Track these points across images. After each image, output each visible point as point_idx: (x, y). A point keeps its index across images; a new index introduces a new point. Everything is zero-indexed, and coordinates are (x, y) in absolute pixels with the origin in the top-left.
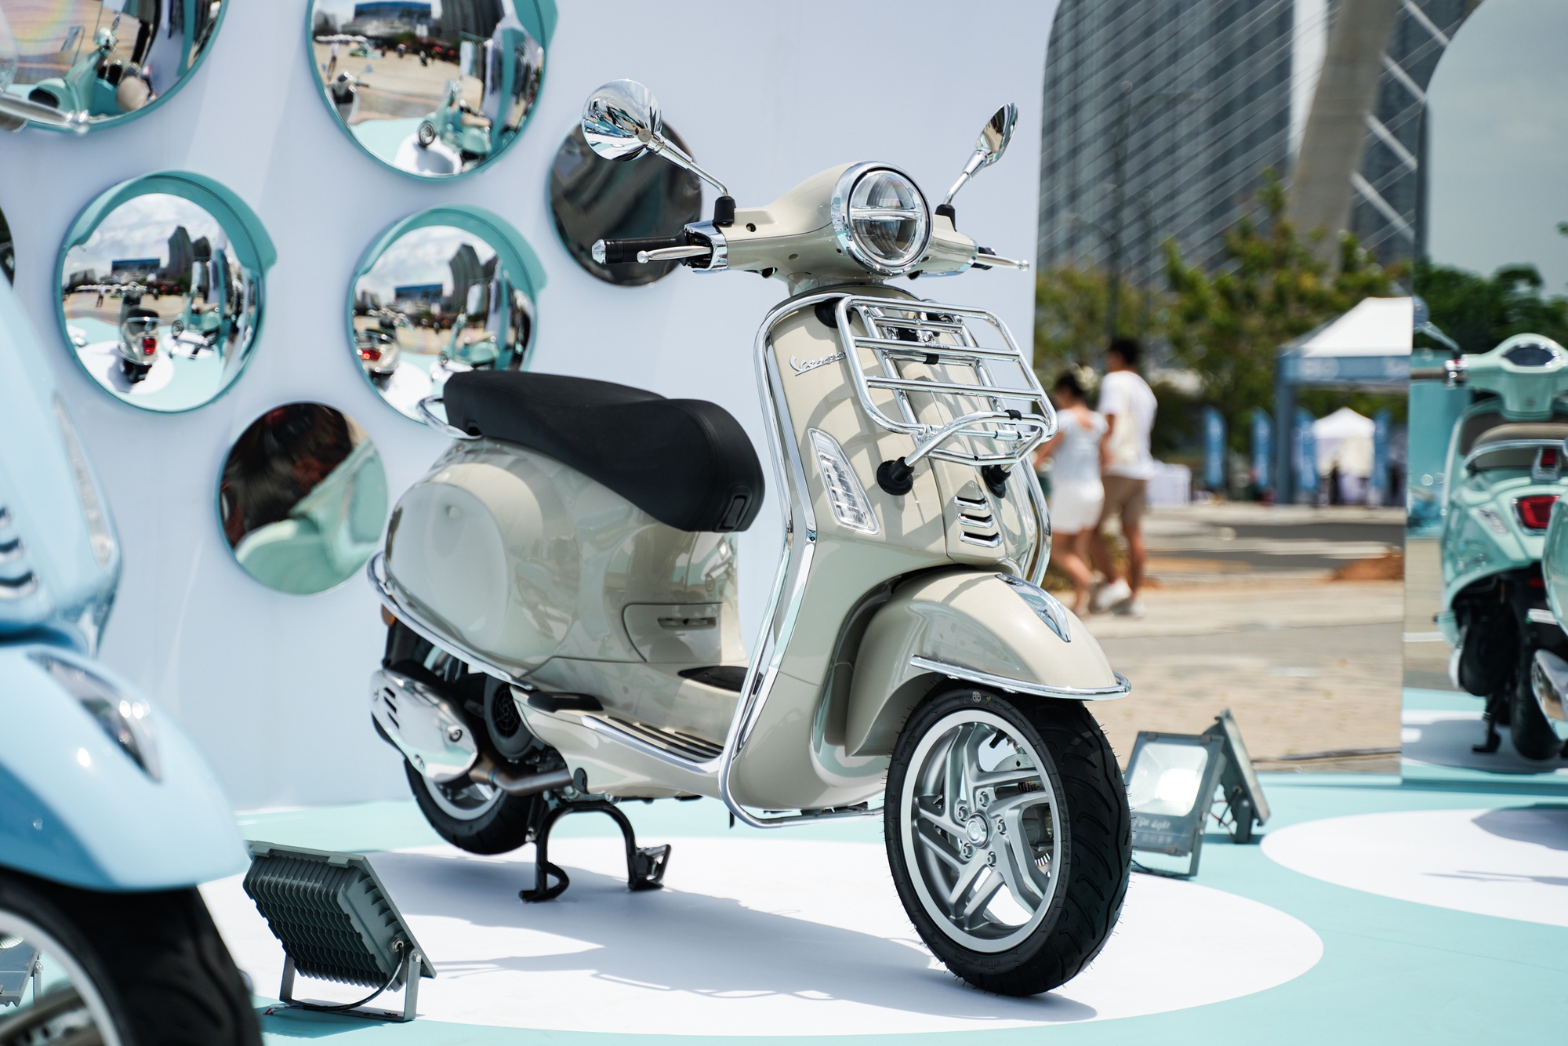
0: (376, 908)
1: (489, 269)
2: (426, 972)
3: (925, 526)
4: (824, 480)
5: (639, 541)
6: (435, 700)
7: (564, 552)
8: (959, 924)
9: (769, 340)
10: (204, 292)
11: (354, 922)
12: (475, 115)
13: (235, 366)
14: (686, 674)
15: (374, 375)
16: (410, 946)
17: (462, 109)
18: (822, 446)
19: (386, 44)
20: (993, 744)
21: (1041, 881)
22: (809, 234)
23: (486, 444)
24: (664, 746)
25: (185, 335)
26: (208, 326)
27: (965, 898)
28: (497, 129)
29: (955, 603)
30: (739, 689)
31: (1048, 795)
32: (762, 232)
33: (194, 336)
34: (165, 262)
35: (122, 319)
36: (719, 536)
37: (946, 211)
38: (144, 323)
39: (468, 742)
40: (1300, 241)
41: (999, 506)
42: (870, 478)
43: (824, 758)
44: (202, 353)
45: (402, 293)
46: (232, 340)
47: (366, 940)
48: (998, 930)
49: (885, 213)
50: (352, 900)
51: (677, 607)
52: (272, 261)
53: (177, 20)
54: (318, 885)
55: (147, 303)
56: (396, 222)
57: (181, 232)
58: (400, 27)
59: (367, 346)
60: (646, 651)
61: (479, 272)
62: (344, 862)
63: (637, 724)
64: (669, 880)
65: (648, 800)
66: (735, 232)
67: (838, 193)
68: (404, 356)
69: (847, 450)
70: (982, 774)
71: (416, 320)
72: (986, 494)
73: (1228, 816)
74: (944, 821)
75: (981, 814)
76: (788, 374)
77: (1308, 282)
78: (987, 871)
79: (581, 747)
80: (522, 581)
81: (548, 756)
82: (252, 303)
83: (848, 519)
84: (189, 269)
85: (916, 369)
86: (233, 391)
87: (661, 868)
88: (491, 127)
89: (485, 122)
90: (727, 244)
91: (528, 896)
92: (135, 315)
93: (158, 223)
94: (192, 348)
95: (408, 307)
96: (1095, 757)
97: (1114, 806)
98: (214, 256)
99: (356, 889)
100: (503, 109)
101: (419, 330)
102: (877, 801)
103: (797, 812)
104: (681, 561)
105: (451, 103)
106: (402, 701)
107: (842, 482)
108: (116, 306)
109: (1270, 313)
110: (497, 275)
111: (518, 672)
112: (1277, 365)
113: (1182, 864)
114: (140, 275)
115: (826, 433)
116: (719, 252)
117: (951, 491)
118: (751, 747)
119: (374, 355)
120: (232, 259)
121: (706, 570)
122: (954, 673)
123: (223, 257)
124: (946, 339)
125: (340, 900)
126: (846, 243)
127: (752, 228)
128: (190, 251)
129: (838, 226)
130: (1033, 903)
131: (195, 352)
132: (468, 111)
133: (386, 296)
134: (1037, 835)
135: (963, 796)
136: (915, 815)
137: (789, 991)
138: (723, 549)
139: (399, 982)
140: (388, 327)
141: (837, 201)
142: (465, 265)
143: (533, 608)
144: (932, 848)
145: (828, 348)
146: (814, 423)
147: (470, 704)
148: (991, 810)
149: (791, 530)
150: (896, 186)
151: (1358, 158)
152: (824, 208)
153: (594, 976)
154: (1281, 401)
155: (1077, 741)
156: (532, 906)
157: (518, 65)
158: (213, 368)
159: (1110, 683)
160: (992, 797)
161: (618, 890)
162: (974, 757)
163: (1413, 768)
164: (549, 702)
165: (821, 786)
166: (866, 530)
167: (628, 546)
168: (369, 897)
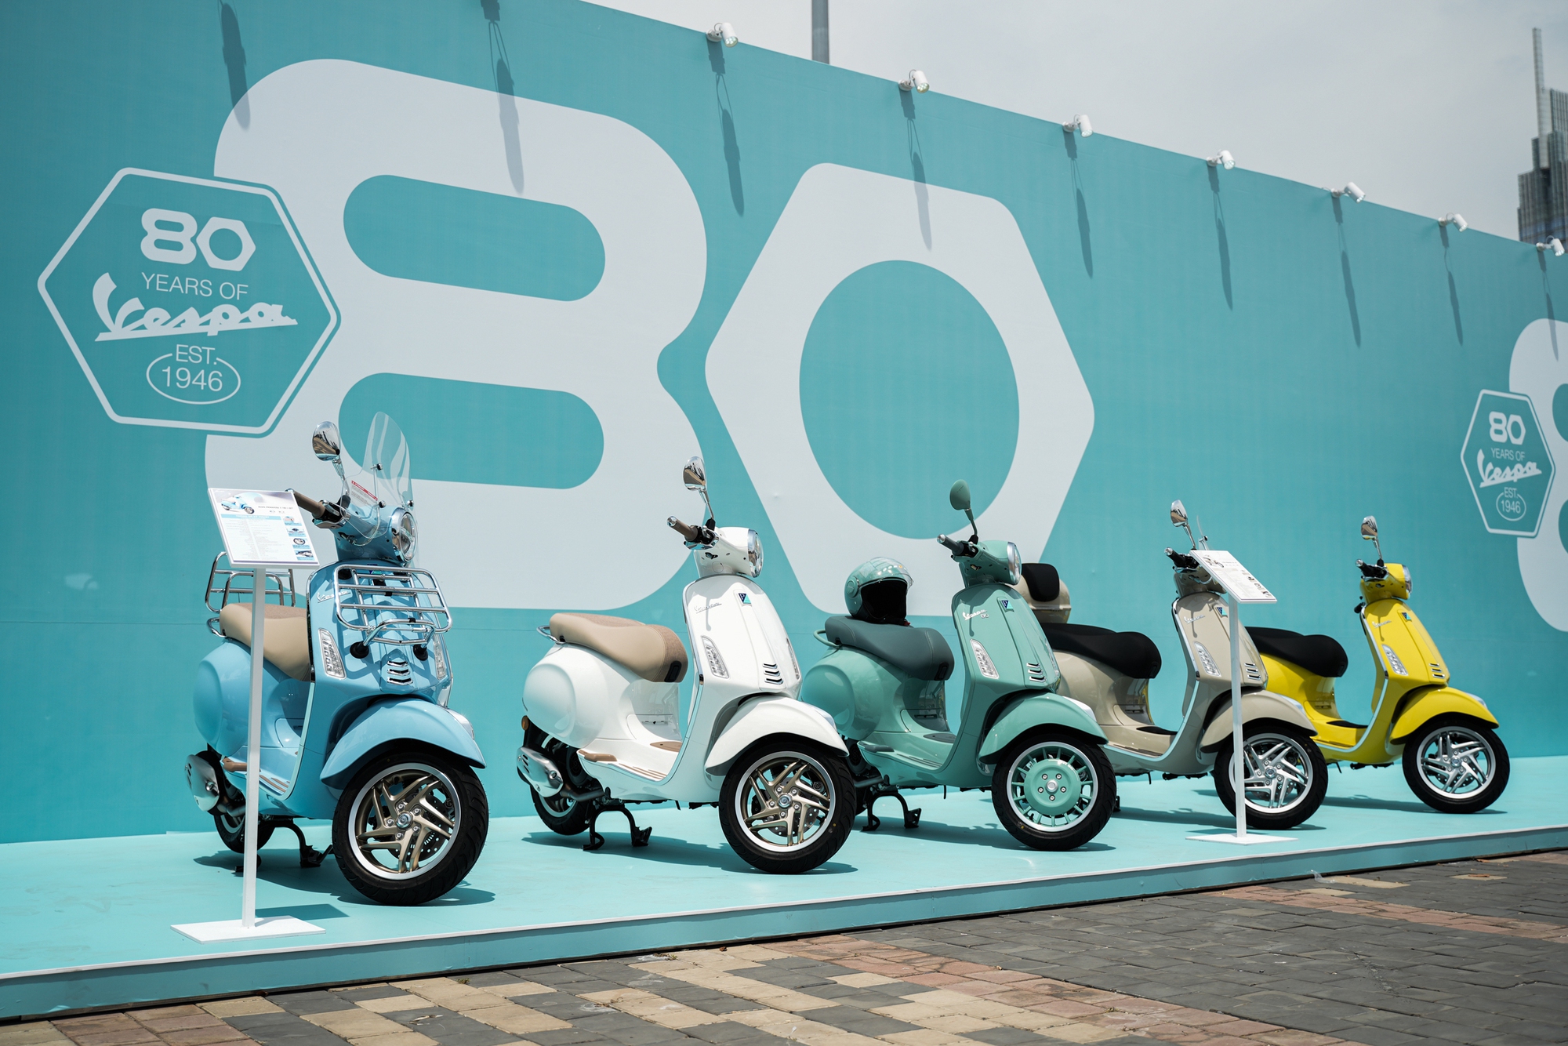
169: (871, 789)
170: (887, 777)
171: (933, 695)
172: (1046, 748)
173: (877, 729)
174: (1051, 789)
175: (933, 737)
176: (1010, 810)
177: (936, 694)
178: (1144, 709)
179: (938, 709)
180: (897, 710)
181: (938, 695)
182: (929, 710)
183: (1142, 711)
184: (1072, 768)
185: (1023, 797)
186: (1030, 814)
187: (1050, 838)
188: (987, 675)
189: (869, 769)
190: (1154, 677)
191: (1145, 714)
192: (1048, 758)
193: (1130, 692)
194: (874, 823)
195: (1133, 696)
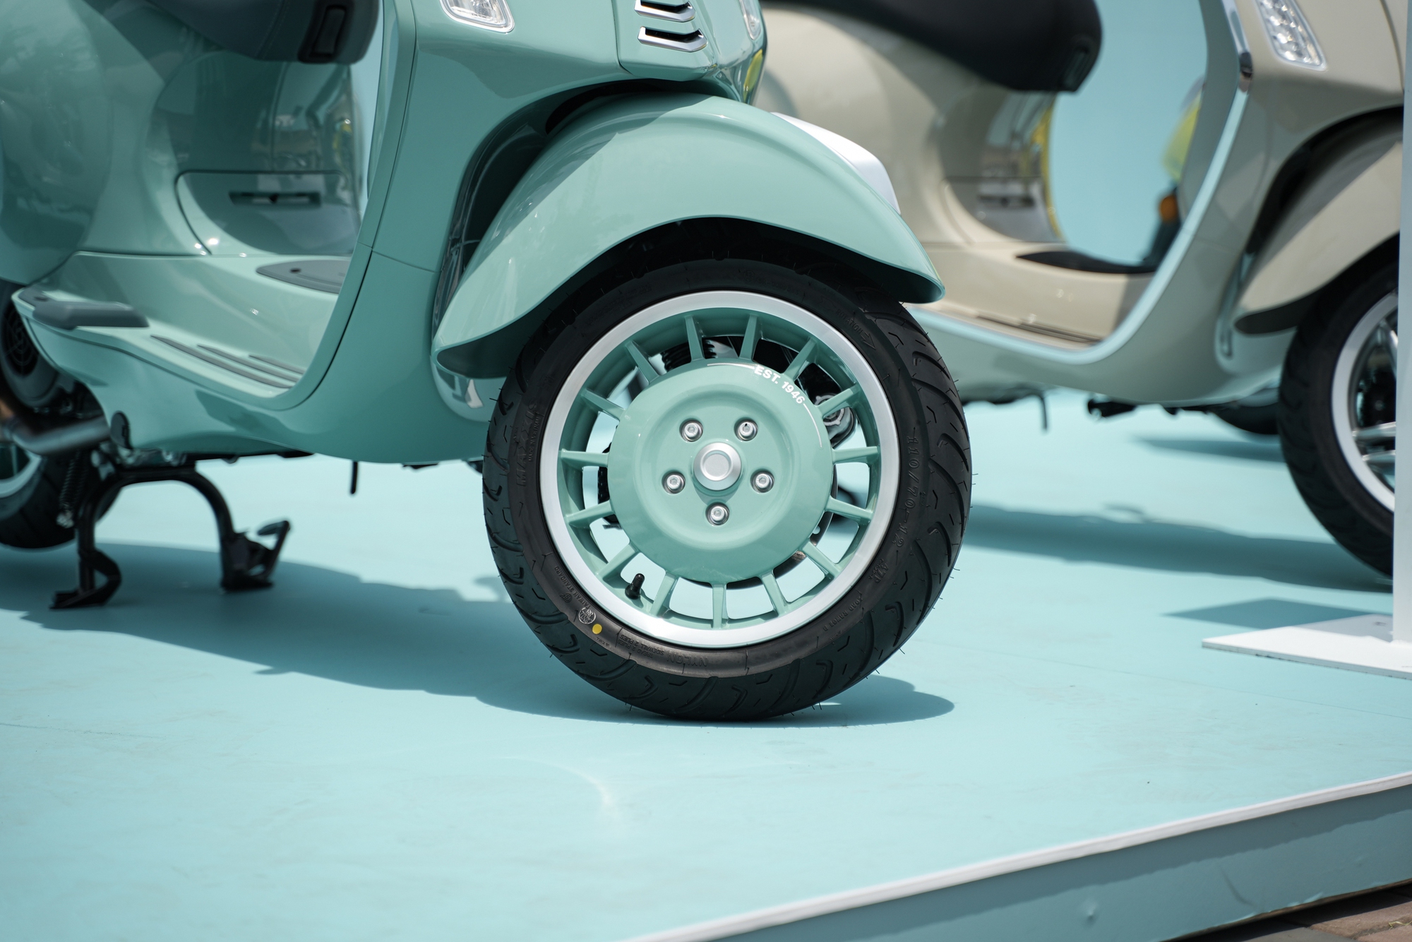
169: (95, 459)
170: (122, 422)
171: (311, 114)
172: (701, 318)
173: (89, 243)
174: (715, 478)
175: (294, 274)
176: (552, 562)
177: (321, 114)
178: (1035, 191)
179: (331, 173)
180: (169, 174)
181: (330, 117)
182: (298, 173)
183: (1028, 202)
184: (800, 396)
185: (606, 507)
186: (628, 576)
187: (705, 674)
188: (464, 17)
189: (69, 389)
190: (1074, 88)
191: (1040, 208)
192: (708, 354)
193: (998, 136)
194: (100, 580)
195: (1006, 151)
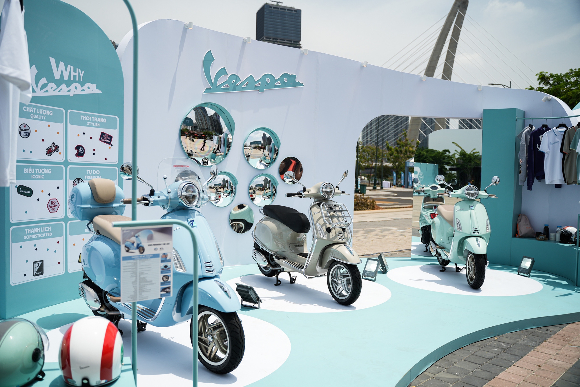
0: (254, 293)
1: (270, 181)
2: (261, 302)
3: (333, 237)
4: (318, 230)
5: (291, 235)
6: (262, 255)
7: (281, 234)
8: (337, 295)
9: (311, 209)
10: (227, 187)
11: (251, 295)
12: (268, 157)
13: (232, 199)
14: (299, 254)
15: (252, 199)
16: (259, 298)
17: (266, 156)
18: (318, 225)
19: (255, 148)
20: (342, 269)
21: (349, 289)
22: (317, 193)
23: (269, 218)
24: (295, 266)
25: (225, 194)
26: (228, 193)
27: (338, 291)
28: (271, 159)
29: (337, 249)
30: (307, 258)
31: (350, 278)
32: (310, 193)
33: (226, 194)
34: (222, 184)
35: (216, 192)
36: (304, 234)
37: (337, 187)
38: (219, 193)
39: (266, 261)
40: (409, 142)
41: (344, 233)
42: (325, 230)
43: (318, 269)
44: (227, 197)
45: (256, 186)
46: (232, 193)
47: (253, 298)
48: (343, 296)
49: (328, 190)
50: (251, 293)
51: (297, 244)
52: (237, 184)
53: (224, 144)
54: (246, 290)
55: (219, 190)
56: (256, 176)
57: (224, 179)
58: (257, 145)
59: (251, 194)
60: (293, 251)
61: (268, 182)
62: (250, 287)
63: (291, 262)
64: (296, 282)
65: (293, 272)
66: (306, 193)
67: (321, 187)
68: (257, 195)
69: (322, 226)
70: (341, 274)
71: (258, 189)
72: (342, 232)
73: (382, 269)
74: (335, 280)
75: (340, 279)
76: (313, 214)
77: (411, 149)
78: (341, 288)
79: (283, 265)
80: (274, 238)
81: (278, 265)
82: (234, 188)
83: (322, 236)
84: (225, 184)
85: (332, 213)
86: (232, 203)
87: (295, 280)
88: (270, 159)
89: (270, 158)
90: (305, 195)
91: (275, 285)
92: (218, 192)
93: (221, 178)
94: (226, 196)
95: (257, 188)
96: (357, 273)
97: (359, 280)
98: (229, 182)
99: (251, 291)
100: (272, 156)
101: (259, 191)
102: (326, 274)
103: (315, 276)
104: (298, 238)
105: (264, 155)
106: (257, 255)
107: (321, 231)
108: (215, 191)
109: (404, 154)
110: (271, 182)
111: (274, 253)
112: (405, 163)
113: (373, 279)
114: (218, 186)
115: (319, 223)
116: (303, 196)
117: (337, 232)
118: (308, 267)
119: (252, 196)
120: (231, 182)
121: (302, 239)
122: (337, 260)
123: (230, 182)
124: (337, 209)
125: (249, 293)
126: (322, 194)
127: (308, 192)
128: (225, 182)
129: (321, 191)
130: (348, 293)
131: (226, 197)
132: (267, 156)
133: (254, 186)
134: (349, 282)
135: (338, 276)
136: (331, 278)
137: (312, 304)
138: (304, 236)
139: (257, 303)
140: (254, 191)
141: (321, 188)
142: (266, 181)
143: (276, 242)
144: (334, 284)
145: (319, 210)
146: (317, 222)
147: (267, 256)
148: (342, 279)
149: (313, 237)
150: (330, 185)
151: (420, 126)
152: (319, 189)
153: (285, 301)
154: (406, 169)
155: (354, 270)
156: (276, 286)
157: (274, 148)
158: (229, 199)
159: (359, 262)
160: (342, 277)
161: (288, 283)
162: (340, 271)
163: (413, 256)
164: (278, 258)
165: (318, 273)
166: (324, 238)
167: (290, 236)
168: (253, 292)
